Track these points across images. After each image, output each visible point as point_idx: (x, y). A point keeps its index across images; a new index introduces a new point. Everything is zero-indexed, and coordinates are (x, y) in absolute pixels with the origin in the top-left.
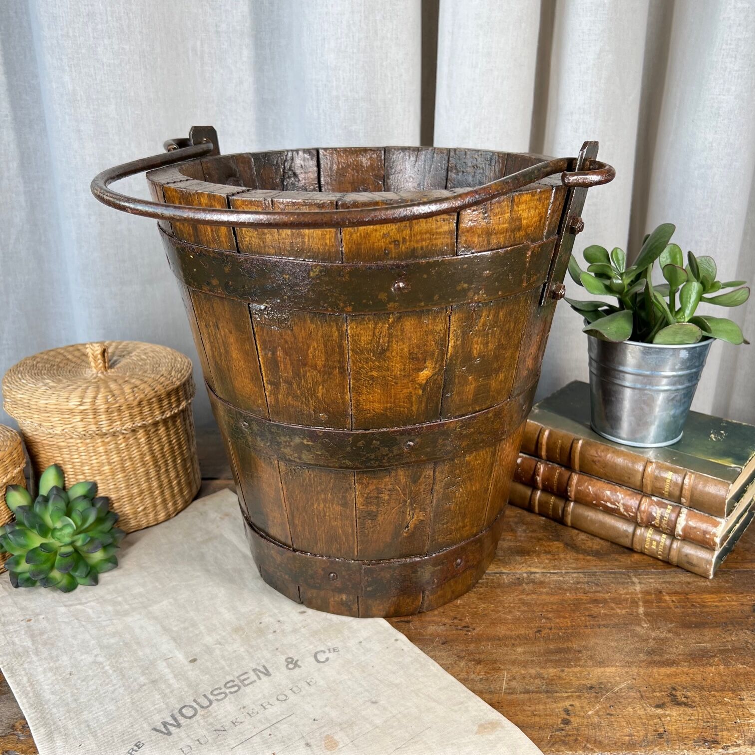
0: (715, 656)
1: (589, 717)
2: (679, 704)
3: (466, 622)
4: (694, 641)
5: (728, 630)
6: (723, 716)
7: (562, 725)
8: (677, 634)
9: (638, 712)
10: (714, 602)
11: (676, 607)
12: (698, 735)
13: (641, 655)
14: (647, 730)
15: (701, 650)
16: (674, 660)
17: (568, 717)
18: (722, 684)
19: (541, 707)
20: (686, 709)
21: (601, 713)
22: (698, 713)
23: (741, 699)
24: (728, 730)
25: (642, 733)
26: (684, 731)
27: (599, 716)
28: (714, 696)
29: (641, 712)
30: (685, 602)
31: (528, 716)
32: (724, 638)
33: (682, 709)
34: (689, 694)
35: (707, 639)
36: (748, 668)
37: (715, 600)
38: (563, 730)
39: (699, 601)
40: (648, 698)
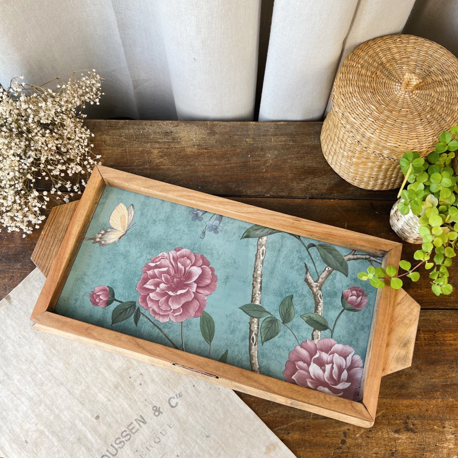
0: (438, 391)
1: (356, 439)
2: (408, 430)
4: (429, 377)
5: (452, 368)
6: (430, 440)
7: (341, 445)
8: (420, 370)
9: (384, 436)
10: (450, 340)
11: (426, 345)
12: (413, 454)
13: (395, 388)
14: (386, 450)
15: (432, 385)
16: (414, 393)
17: (344, 438)
18: (436, 414)
19: (331, 430)
20: (411, 434)
21: (363, 436)
22: (417, 437)
23: (444, 427)
24: (430, 451)
25: (383, 452)
26: (406, 451)
27: (362, 438)
28: (429, 424)
29: (386, 436)
30: (432, 341)
31: (323, 437)
32: (448, 374)
33: (409, 434)
34: (416, 422)
35: (437, 375)
36: (455, 401)
37: (451, 338)
38: (341, 448)
39: (441, 339)
40: (392, 425)
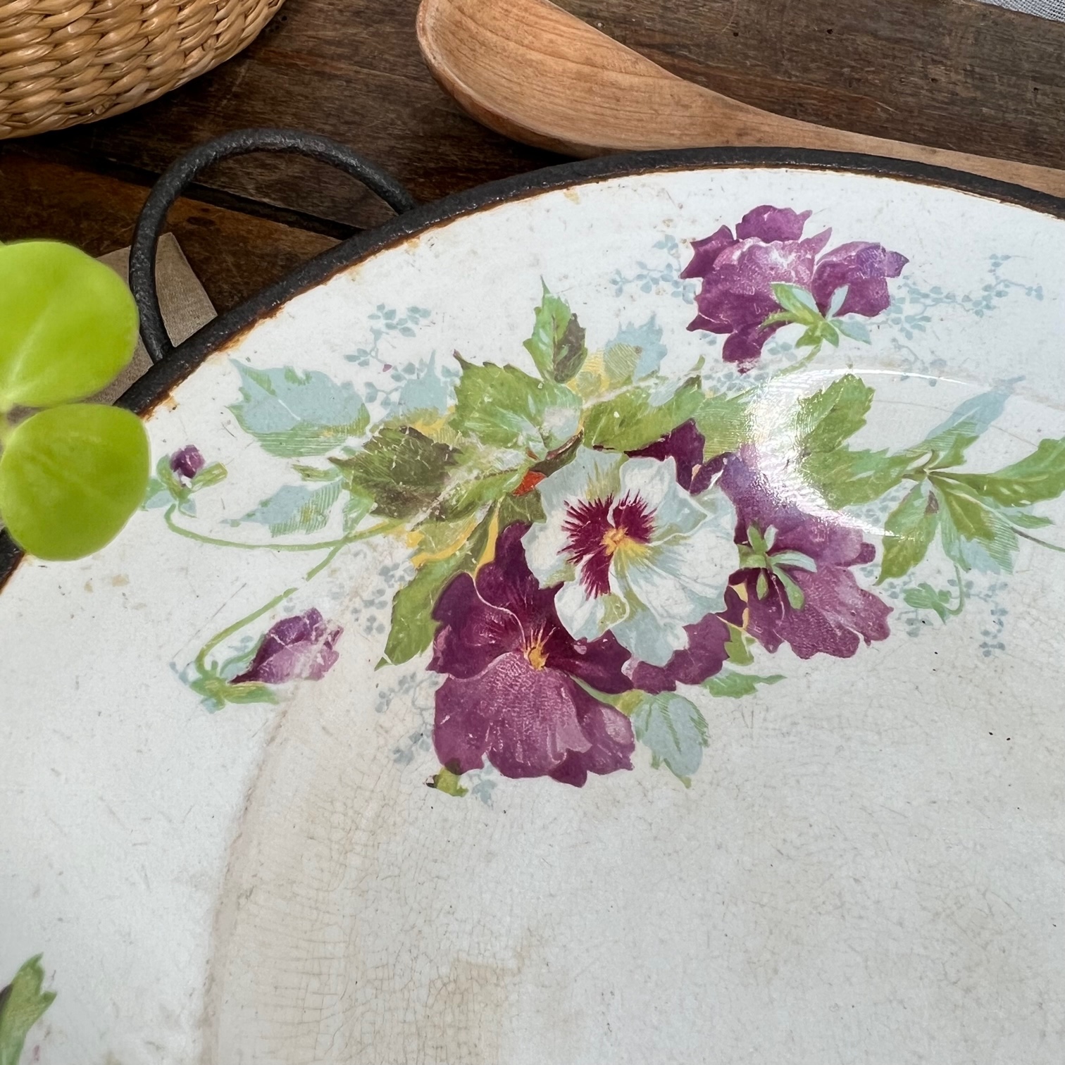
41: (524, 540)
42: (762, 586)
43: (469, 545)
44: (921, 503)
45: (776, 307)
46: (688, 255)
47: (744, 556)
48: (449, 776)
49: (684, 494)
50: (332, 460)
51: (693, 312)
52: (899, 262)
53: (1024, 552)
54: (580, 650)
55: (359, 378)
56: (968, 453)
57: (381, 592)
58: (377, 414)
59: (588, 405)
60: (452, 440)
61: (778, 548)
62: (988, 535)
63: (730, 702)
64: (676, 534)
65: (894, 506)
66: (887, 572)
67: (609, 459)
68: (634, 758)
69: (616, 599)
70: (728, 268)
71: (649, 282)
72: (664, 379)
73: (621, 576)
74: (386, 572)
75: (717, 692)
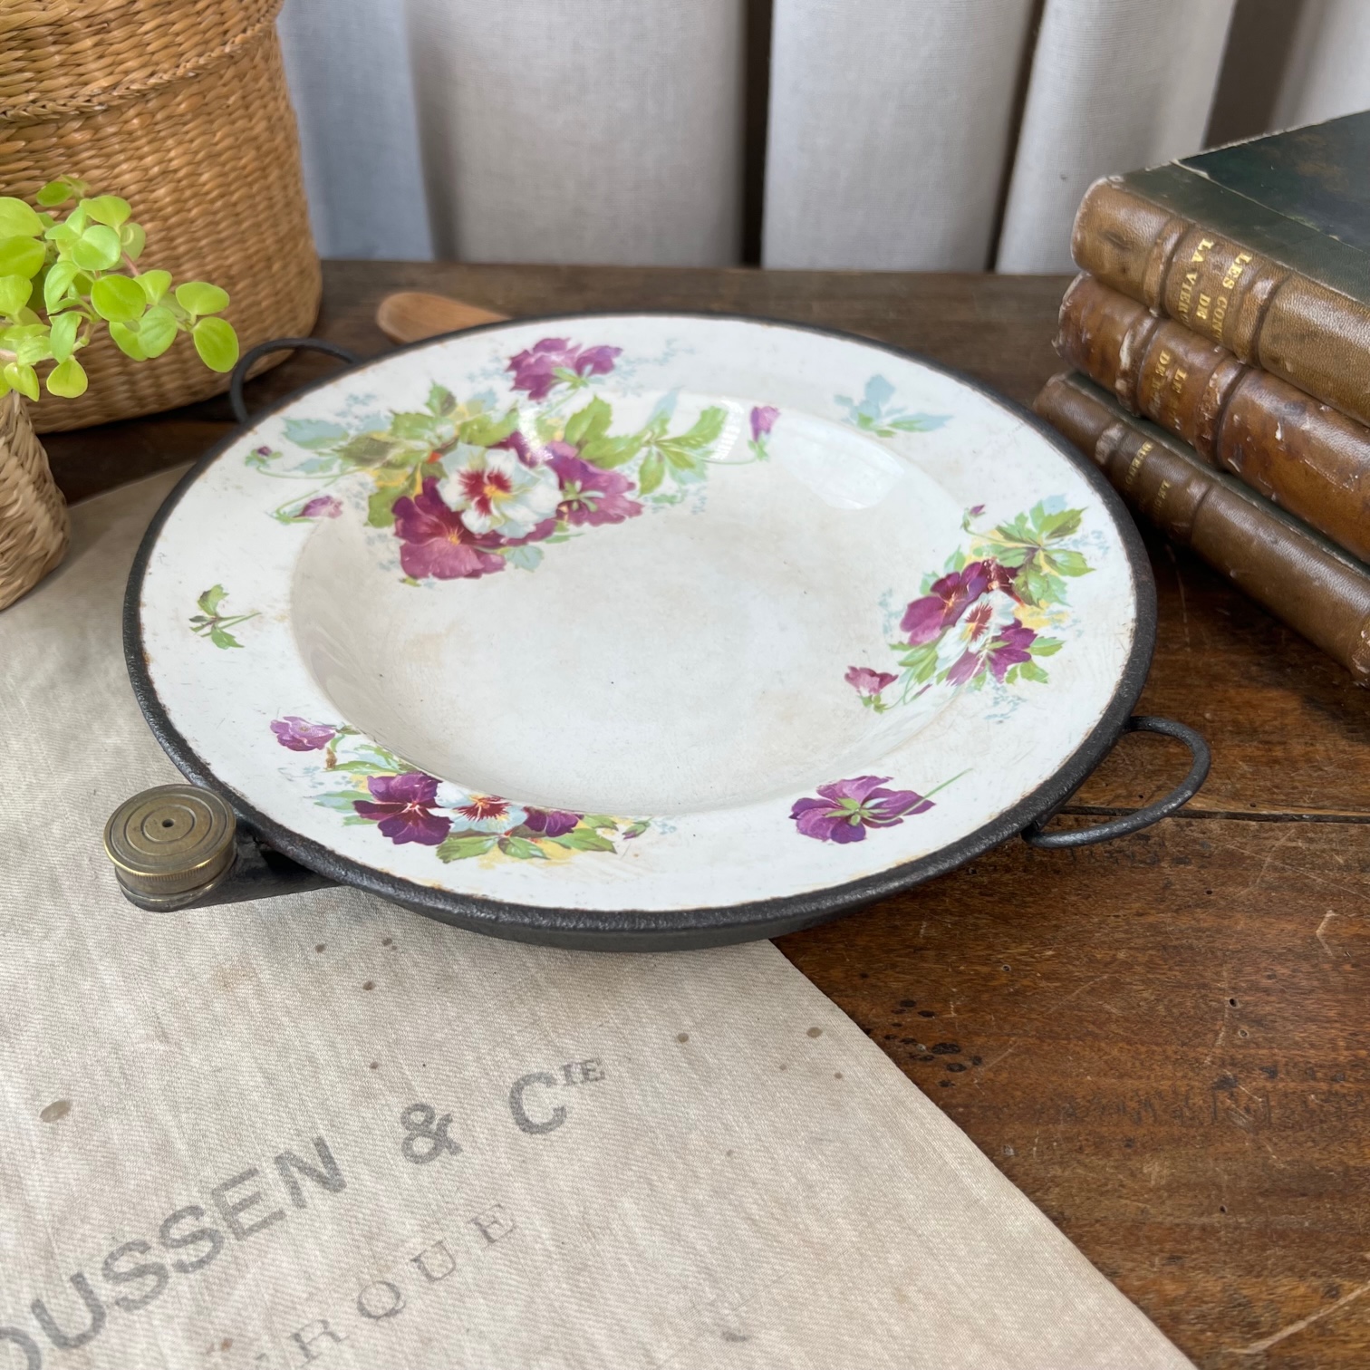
3: (950, 1023)
41: (438, 486)
42: (575, 506)
43: (406, 484)
44: (654, 458)
45: (556, 377)
46: (507, 363)
47: (564, 495)
48: (411, 580)
49: (524, 468)
50: (334, 450)
51: (512, 384)
52: (618, 351)
53: (711, 470)
54: (478, 537)
55: (343, 422)
56: (669, 427)
57: (361, 493)
58: (353, 433)
59: (459, 422)
60: (391, 439)
61: (583, 489)
62: (690, 465)
63: (556, 545)
64: (525, 488)
65: (641, 462)
66: (644, 491)
67: (478, 450)
68: (506, 567)
69: (496, 518)
70: (529, 366)
71: (486, 374)
72: (497, 411)
73: (498, 508)
74: (362, 485)
75: (548, 542)
